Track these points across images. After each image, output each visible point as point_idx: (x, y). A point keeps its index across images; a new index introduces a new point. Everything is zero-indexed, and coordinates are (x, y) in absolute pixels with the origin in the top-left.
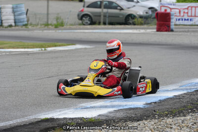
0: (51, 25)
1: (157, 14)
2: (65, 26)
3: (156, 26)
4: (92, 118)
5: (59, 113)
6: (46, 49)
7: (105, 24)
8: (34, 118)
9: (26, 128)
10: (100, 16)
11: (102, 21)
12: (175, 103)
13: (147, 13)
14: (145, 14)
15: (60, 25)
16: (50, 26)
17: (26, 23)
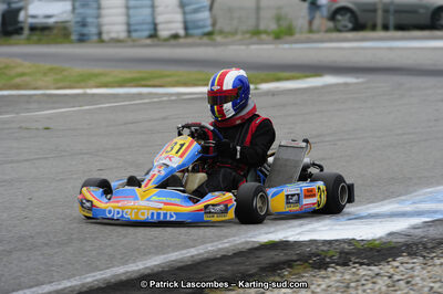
0: (266, 32)
2: (297, 36)
4: (375, 240)
5: (299, 230)
6: (258, 86)
7: (386, 28)
8: (243, 240)
9: (228, 265)
10: (375, 11)
11: (379, 21)
15: (284, 33)
16: (264, 37)
17: (209, 29)
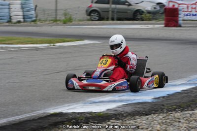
0: (59, 20)
1: (165, 9)
2: (73, 22)
3: (163, 22)
4: (101, 112)
5: (68, 108)
6: (55, 44)
7: (113, 19)
8: (43, 112)
9: (35, 123)
10: (108, 12)
11: (110, 16)
12: (183, 97)
13: (155, 8)
14: (153, 9)
15: (68, 21)
16: (58, 22)
17: (34, 19)
